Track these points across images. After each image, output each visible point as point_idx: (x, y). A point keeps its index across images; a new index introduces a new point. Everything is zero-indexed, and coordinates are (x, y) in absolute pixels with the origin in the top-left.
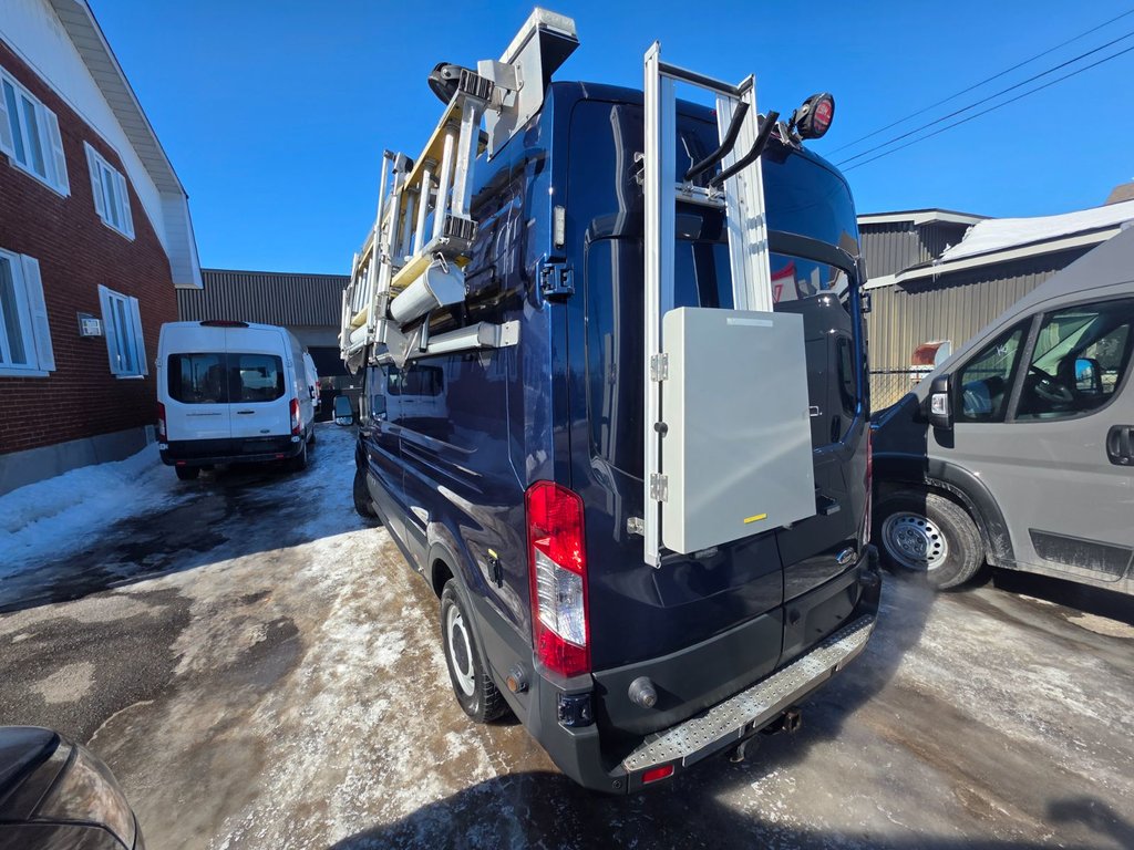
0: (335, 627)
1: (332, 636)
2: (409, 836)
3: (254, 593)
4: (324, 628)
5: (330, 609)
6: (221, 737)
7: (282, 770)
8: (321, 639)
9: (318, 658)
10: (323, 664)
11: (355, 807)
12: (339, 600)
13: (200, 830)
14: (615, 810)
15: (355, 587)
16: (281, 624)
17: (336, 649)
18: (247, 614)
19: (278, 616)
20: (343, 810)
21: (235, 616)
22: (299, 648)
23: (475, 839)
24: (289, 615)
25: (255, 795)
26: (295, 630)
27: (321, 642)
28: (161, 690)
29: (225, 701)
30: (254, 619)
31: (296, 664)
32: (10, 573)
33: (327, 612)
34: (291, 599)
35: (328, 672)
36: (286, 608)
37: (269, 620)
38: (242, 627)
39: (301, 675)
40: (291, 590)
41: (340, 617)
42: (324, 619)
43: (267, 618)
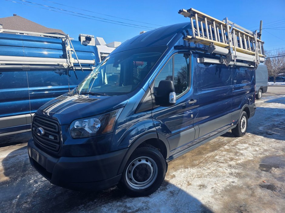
0: (249, 157)
1: (252, 155)
3: (269, 190)
4: (252, 159)
5: (244, 162)
8: (256, 157)
9: (261, 154)
10: (260, 152)
12: (239, 162)
15: (228, 162)
16: (264, 169)
17: (254, 153)
18: (276, 180)
19: (264, 172)
21: (281, 183)
22: (263, 160)
24: (259, 170)
26: (261, 165)
27: (257, 156)
30: (274, 176)
31: (267, 157)
33: (247, 162)
34: (254, 174)
35: (261, 151)
36: (258, 173)
37: (268, 173)
38: (280, 176)
39: (267, 154)
40: (251, 179)
41: (244, 157)
42: (249, 160)
43: (268, 174)
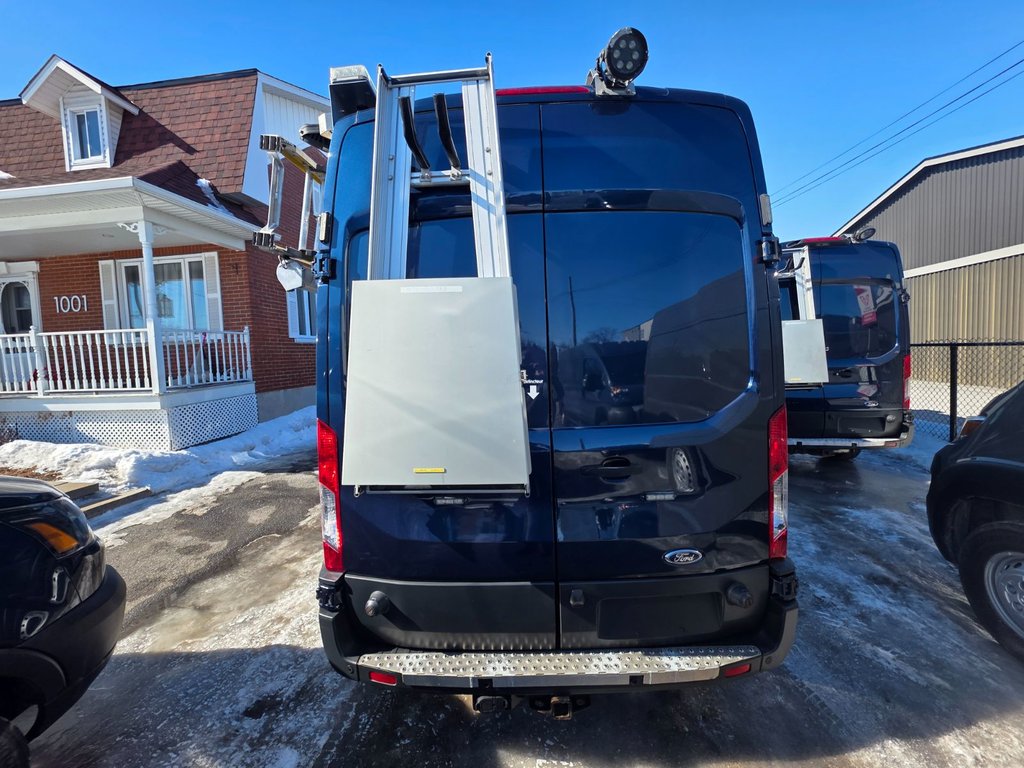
2: (306, 659)
6: (287, 565)
7: (292, 594)
11: (299, 631)
13: (240, 608)
14: (418, 712)
20: (293, 629)
23: (328, 679)
25: (271, 602)
28: (286, 532)
29: (303, 547)
32: (285, 453)
